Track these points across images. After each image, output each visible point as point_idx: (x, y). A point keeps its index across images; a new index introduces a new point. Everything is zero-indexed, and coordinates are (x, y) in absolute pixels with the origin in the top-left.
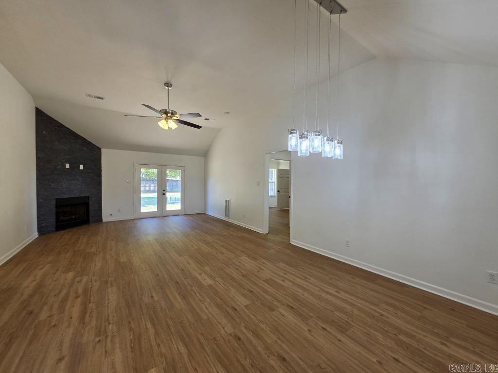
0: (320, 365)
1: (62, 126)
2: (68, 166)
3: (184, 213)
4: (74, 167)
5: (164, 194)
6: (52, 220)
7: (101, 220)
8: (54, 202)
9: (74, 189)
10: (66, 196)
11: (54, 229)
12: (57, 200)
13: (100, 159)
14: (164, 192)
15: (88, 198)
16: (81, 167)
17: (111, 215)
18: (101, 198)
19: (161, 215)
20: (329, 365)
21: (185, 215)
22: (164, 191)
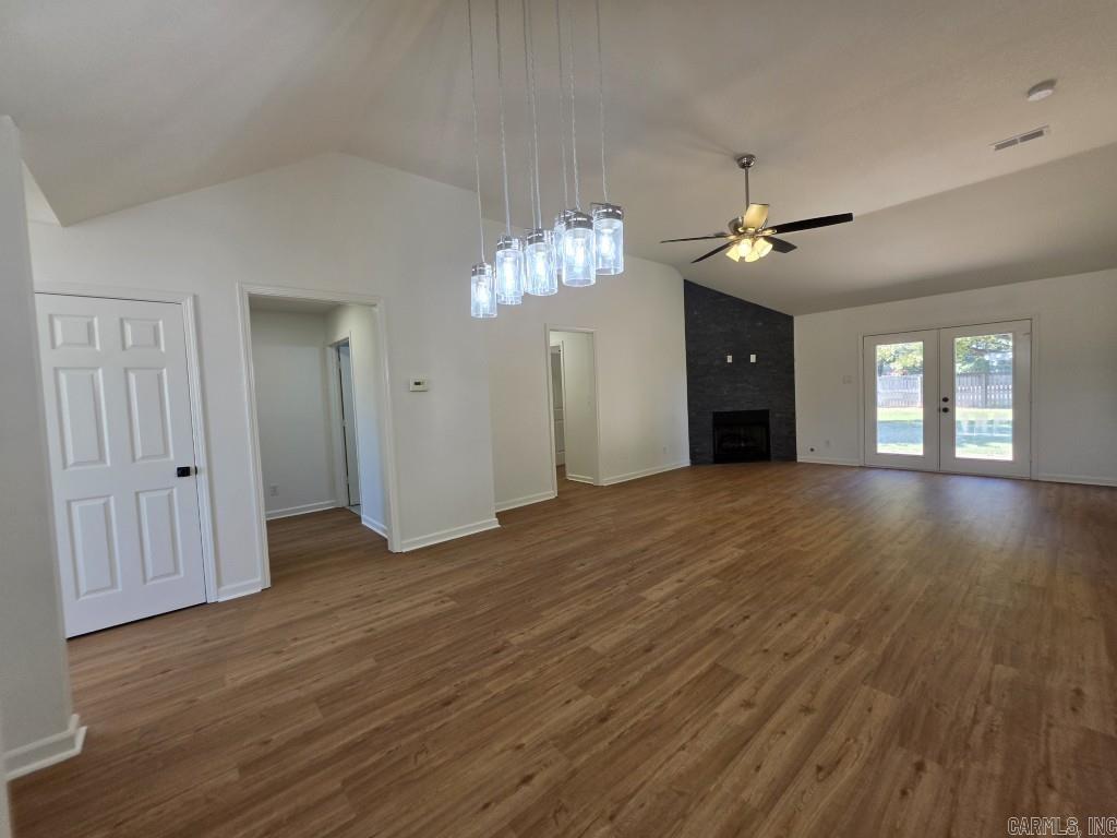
0: (424, 754)
1: (722, 295)
2: (730, 359)
3: (1026, 475)
4: (741, 359)
5: (946, 410)
6: (708, 446)
7: (795, 459)
8: (711, 417)
9: (743, 398)
10: (728, 409)
11: (712, 460)
12: (716, 415)
13: (792, 339)
14: (944, 405)
15: (765, 413)
16: (753, 358)
17: (812, 450)
18: (794, 414)
19: (935, 468)
20: (422, 767)
21: (1030, 480)
22: (946, 400)
